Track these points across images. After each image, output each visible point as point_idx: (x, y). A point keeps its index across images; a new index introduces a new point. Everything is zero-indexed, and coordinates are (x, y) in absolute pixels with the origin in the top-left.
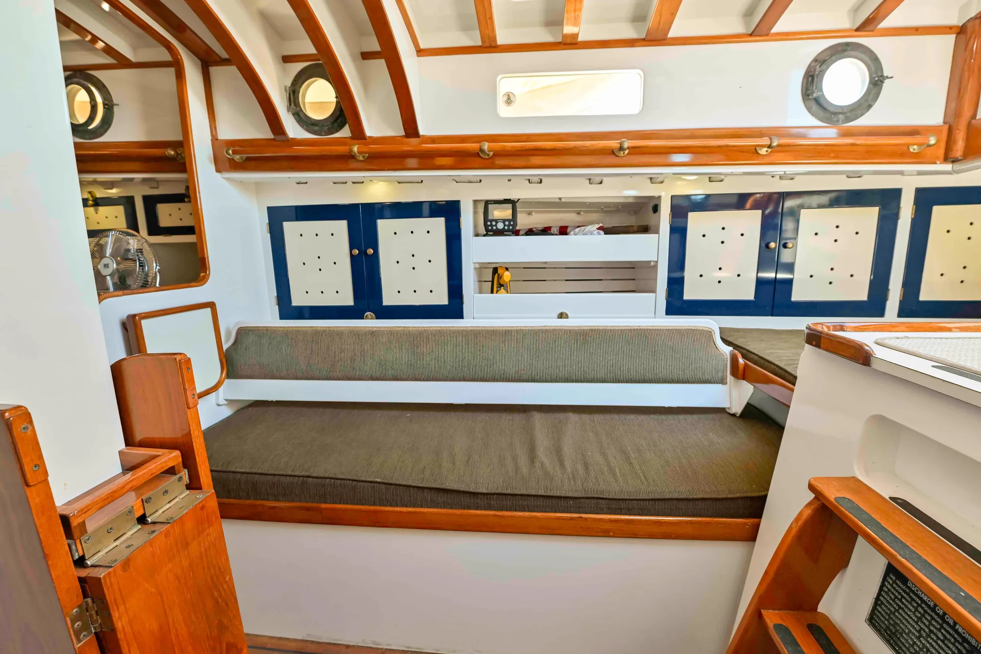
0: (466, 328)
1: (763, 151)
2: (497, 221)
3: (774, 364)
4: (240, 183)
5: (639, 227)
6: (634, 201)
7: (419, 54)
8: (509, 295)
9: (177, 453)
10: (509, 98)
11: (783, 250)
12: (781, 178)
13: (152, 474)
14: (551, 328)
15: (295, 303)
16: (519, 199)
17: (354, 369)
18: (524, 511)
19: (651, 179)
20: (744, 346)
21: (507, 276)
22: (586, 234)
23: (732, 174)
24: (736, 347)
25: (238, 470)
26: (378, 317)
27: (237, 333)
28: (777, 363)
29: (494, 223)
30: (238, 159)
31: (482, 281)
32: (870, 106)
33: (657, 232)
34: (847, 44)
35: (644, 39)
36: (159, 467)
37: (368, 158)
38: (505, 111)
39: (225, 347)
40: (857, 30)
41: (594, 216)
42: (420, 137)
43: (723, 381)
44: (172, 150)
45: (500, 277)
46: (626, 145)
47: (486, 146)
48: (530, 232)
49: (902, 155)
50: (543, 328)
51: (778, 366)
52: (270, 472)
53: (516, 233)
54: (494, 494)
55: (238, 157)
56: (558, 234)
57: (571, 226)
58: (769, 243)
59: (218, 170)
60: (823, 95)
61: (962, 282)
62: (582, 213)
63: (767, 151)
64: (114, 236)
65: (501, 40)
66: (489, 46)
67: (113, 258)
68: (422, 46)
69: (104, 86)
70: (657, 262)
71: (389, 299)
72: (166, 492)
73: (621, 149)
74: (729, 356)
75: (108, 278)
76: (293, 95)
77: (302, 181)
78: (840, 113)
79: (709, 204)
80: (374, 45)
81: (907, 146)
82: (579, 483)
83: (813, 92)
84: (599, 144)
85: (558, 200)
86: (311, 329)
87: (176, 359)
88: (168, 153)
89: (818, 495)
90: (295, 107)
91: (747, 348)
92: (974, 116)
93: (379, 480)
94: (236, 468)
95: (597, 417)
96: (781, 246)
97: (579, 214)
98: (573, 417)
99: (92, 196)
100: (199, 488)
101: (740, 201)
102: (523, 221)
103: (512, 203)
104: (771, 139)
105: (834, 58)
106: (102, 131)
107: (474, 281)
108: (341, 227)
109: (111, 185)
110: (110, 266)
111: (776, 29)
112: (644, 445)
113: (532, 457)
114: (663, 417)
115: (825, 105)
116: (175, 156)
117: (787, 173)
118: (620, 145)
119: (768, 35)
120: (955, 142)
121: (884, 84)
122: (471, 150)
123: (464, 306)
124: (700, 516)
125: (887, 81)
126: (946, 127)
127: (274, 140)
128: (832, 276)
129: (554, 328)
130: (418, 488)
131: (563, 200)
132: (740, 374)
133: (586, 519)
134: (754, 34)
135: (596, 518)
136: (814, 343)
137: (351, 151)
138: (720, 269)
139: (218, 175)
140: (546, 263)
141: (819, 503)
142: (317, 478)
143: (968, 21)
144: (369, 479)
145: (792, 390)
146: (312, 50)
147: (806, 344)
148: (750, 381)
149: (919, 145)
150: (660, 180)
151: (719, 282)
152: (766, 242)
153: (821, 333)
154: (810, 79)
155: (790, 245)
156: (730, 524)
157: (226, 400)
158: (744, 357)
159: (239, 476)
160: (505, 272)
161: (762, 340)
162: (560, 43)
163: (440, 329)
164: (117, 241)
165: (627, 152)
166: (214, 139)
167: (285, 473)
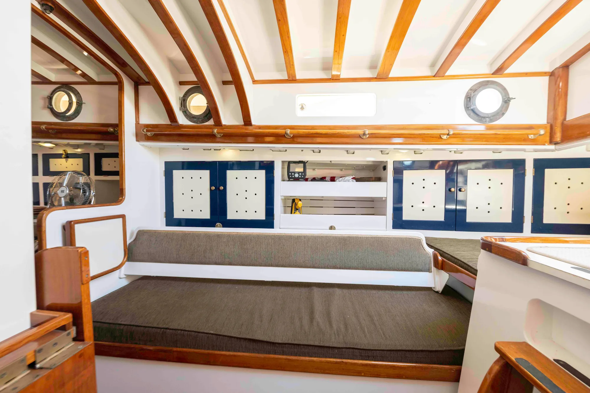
0: (274, 234)
1: (445, 137)
2: (295, 173)
3: (461, 261)
4: (150, 148)
5: (375, 178)
6: (372, 164)
7: (254, 82)
8: (301, 215)
9: (69, 315)
10: (302, 107)
11: (459, 193)
12: (455, 152)
13: (46, 332)
14: (325, 235)
15: (176, 216)
16: (308, 161)
17: (205, 257)
18: (305, 356)
19: (382, 151)
20: (441, 249)
21: (300, 204)
22: (346, 181)
23: (427, 150)
24: (436, 249)
25: (123, 323)
26: (224, 226)
27: (137, 234)
28: (462, 260)
29: (293, 174)
30: (149, 134)
31: (286, 207)
32: (503, 114)
33: (386, 181)
34: (488, 81)
35: (376, 78)
36: (54, 325)
37: (223, 136)
38: (300, 113)
39: (129, 241)
40: (493, 74)
41: (351, 172)
42: (252, 126)
43: (429, 271)
44: (112, 128)
45: (296, 204)
46: (367, 132)
47: (289, 131)
48: (314, 179)
49: (525, 140)
50: (320, 235)
51: (463, 262)
52: (143, 325)
53: (306, 180)
54: (286, 344)
55: (149, 133)
56: (330, 181)
57: (337, 177)
58: (451, 188)
59: (137, 140)
60: (477, 107)
61: (568, 213)
62: (343, 170)
63: (447, 137)
64: (70, 174)
65: (298, 77)
66: (292, 79)
67: (67, 187)
68: (256, 79)
69: (78, 93)
70: (386, 198)
71: (231, 215)
72: (56, 344)
73: (364, 134)
74: (432, 255)
75: (63, 199)
76: (183, 102)
77: (185, 148)
78: (487, 117)
79: (415, 166)
80: (229, 78)
81: (527, 135)
82: (341, 337)
83: (470, 107)
84: (352, 131)
85: (330, 162)
86: (182, 232)
87: (78, 251)
88: (109, 130)
89: (503, 356)
90: (184, 108)
91: (443, 250)
92: (565, 119)
93: (212, 332)
94: (121, 321)
95: (353, 292)
96: (458, 190)
97: (341, 170)
98: (338, 291)
99: (65, 153)
100: (83, 340)
101: (432, 165)
102: (310, 173)
103: (304, 163)
104: (449, 130)
105: (481, 88)
106: (74, 117)
107: (281, 206)
108: (206, 174)
109: (77, 146)
110: (65, 191)
111: (448, 73)
112: (382, 311)
113: (312, 318)
114: (394, 292)
115: (478, 113)
116: (113, 131)
117: (458, 149)
118: (363, 132)
119: (443, 77)
120: (555, 133)
121: (510, 102)
122: (280, 133)
123: (275, 221)
124: (421, 363)
125: (512, 100)
126: (549, 126)
127: (171, 125)
128: (489, 208)
129: (326, 235)
130: (237, 338)
131: (333, 162)
132: (440, 266)
133: (346, 363)
134: (435, 76)
135: (352, 362)
136: (487, 249)
137: (213, 132)
138: (423, 202)
139: (138, 143)
140: (323, 197)
141: (504, 361)
142: (172, 329)
143: (556, 69)
144: (205, 331)
145: (475, 279)
146: (195, 79)
147: (482, 249)
148: (446, 271)
149: (534, 134)
150: (387, 152)
151: (423, 210)
152: (449, 188)
153: (492, 243)
154: (468, 99)
155: (463, 190)
156: (441, 369)
157: (125, 275)
158: (441, 255)
159: (122, 327)
160: (299, 201)
161: (451, 246)
162: (331, 79)
163: (258, 234)
164: (71, 177)
165: (367, 136)
166: (137, 123)
167: (152, 326)
